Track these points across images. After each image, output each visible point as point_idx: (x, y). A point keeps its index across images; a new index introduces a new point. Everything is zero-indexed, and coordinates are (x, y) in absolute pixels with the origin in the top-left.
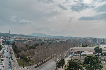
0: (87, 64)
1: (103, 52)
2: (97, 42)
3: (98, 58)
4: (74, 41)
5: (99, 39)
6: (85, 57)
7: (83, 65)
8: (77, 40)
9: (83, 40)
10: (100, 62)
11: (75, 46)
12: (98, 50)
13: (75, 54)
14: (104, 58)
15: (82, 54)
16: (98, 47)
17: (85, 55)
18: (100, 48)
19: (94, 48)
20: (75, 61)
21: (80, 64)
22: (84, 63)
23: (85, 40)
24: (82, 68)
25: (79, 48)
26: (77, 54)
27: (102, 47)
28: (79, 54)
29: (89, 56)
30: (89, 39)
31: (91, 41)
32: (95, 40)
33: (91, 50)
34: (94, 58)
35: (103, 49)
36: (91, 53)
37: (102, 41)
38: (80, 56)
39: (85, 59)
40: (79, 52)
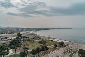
0: (12, 45)
1: (22, 36)
2: (19, 30)
3: (19, 40)
4: (2, 30)
5: (20, 28)
6: (11, 40)
7: (9, 46)
8: (5, 29)
9: (9, 29)
10: (20, 42)
11: (2, 34)
12: (19, 35)
13: (3, 40)
14: (22, 40)
15: (8, 39)
16: (19, 34)
17: (11, 39)
18: (20, 34)
19: (17, 34)
20: (2, 45)
21: (7, 46)
22: (10, 45)
23: (11, 29)
24: (8, 49)
25: (6, 35)
26: (4, 40)
27: (21, 33)
28: (6, 39)
29: (14, 39)
30: (14, 28)
31: (15, 30)
32: (17, 29)
33: (15, 36)
34: (17, 40)
35: (22, 34)
36: (15, 37)
37: (22, 30)
38: (7, 41)
39: (11, 42)
40: (6, 38)
